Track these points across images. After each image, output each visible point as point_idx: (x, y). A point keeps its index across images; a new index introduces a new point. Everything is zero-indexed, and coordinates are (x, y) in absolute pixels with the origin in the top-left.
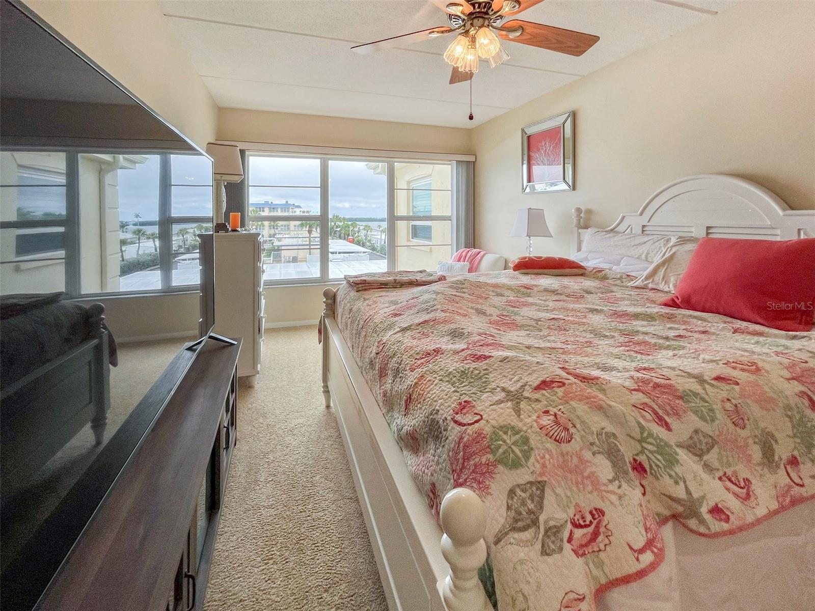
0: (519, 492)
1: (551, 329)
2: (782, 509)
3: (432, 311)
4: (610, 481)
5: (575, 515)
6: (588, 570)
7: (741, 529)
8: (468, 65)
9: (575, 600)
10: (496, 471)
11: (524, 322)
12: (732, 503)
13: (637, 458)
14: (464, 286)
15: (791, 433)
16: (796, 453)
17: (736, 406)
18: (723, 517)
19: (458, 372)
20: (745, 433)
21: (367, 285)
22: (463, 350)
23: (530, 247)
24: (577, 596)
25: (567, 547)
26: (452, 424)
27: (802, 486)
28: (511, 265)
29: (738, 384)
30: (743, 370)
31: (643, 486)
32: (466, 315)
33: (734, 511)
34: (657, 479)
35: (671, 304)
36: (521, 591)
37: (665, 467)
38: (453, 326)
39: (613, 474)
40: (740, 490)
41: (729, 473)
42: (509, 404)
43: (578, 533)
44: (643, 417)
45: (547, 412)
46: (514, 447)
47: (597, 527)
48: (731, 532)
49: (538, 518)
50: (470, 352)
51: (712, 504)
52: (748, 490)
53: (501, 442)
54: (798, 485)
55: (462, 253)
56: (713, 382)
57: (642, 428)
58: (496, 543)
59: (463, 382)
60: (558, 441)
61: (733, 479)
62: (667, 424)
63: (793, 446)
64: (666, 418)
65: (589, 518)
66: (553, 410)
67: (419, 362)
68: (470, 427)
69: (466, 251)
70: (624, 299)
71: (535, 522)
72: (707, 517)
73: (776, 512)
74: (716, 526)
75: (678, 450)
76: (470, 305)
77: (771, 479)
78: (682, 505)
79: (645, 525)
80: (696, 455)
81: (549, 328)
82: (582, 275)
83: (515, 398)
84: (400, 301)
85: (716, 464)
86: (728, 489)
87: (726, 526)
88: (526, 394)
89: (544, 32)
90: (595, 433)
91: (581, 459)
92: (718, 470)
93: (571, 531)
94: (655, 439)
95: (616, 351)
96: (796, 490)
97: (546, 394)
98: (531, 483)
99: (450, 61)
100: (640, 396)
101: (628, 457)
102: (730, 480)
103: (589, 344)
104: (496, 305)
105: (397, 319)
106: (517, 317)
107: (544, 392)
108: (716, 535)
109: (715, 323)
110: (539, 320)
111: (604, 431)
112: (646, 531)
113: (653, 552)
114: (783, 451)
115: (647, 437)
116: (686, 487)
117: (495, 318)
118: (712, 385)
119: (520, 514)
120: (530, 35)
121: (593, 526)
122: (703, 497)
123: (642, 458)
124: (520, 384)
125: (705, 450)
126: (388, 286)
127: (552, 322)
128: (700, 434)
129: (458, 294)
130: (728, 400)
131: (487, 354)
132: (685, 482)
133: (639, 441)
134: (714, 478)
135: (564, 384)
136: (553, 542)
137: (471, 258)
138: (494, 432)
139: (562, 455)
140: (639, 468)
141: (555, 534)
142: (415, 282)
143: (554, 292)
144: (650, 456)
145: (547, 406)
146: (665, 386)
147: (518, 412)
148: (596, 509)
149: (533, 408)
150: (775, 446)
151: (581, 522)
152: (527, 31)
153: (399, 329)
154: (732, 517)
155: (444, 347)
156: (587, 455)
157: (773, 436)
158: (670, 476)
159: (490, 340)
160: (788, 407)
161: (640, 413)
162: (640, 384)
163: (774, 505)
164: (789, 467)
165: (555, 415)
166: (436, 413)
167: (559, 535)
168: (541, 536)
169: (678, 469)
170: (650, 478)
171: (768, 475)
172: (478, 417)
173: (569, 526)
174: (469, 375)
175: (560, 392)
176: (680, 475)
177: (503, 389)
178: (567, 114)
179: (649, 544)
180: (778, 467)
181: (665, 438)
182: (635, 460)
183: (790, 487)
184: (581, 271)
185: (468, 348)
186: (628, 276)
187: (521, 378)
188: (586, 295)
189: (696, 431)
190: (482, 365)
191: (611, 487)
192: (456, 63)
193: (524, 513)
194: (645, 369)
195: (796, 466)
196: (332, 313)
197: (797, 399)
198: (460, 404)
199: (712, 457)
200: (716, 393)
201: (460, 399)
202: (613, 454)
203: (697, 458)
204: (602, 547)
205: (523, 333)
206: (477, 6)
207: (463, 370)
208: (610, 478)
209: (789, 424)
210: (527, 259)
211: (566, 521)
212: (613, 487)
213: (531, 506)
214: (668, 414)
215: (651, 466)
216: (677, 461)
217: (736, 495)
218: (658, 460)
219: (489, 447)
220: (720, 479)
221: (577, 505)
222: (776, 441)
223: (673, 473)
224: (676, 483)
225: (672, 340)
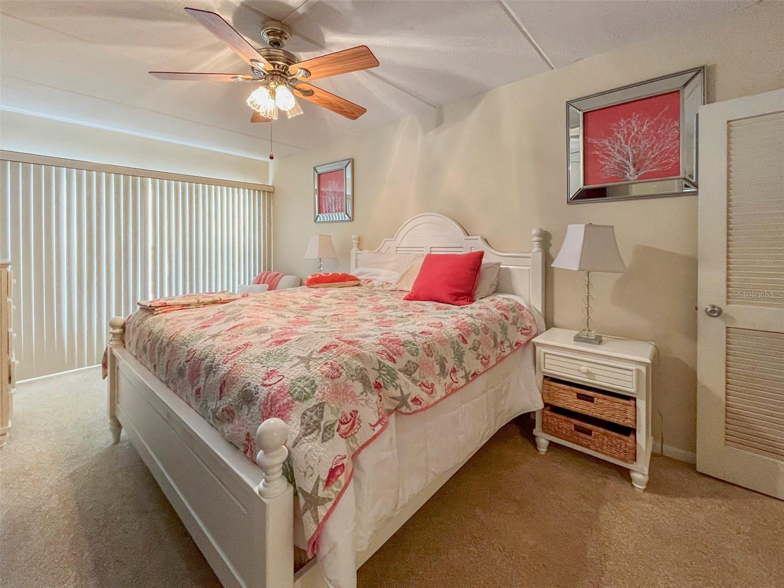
0: (308, 413)
1: (333, 321)
2: (447, 396)
3: (239, 319)
4: (362, 394)
5: (342, 418)
6: (348, 445)
7: (427, 408)
8: (268, 112)
9: (340, 459)
10: (293, 405)
11: (314, 319)
12: (424, 396)
13: (378, 381)
14: (265, 299)
15: (453, 357)
16: (455, 366)
17: (429, 345)
18: (419, 403)
19: (265, 354)
20: (432, 359)
21: (167, 307)
22: (268, 340)
23: (321, 267)
24: (341, 457)
25: (337, 434)
26: (262, 387)
27: (457, 383)
28: (305, 282)
29: (431, 334)
30: (435, 327)
31: (380, 396)
32: (269, 319)
33: (424, 399)
34: (387, 389)
35: (409, 298)
36: (309, 466)
37: (391, 381)
38: (259, 326)
39: (363, 389)
40: (429, 390)
41: (424, 382)
42: (303, 364)
43: (343, 427)
44: (382, 358)
45: (326, 364)
46: (305, 388)
47: (354, 422)
48: (422, 410)
49: (320, 424)
50: (274, 340)
51: (413, 397)
52: (432, 389)
53: (297, 388)
54: (455, 382)
55: (261, 276)
56: (420, 335)
57: (380, 363)
58: (293, 447)
59: (269, 359)
60: (332, 378)
61: (426, 384)
62: (394, 360)
63: (454, 362)
64: (394, 357)
65: (349, 417)
66: (330, 361)
67: (231, 356)
68: (275, 385)
69: (265, 274)
70: (382, 298)
71: (318, 427)
72: (411, 404)
73: (445, 397)
74: (414, 407)
75: (399, 373)
76: (272, 311)
77: (443, 381)
78: (399, 400)
79: (378, 412)
80: (408, 375)
81: (332, 321)
82: (357, 285)
83: (306, 360)
84: (206, 316)
85: (418, 378)
86: (423, 390)
87: (419, 407)
88: (313, 356)
89: (329, 98)
90: (354, 370)
91: (346, 386)
92: (419, 381)
93: (339, 425)
94: (386, 367)
95: (372, 328)
96: (455, 385)
97: (326, 353)
98: (316, 406)
99: (253, 106)
100: (381, 346)
101: (372, 380)
102: (424, 385)
103: (357, 326)
104: (293, 310)
105: (206, 329)
106: (309, 317)
107: (325, 352)
108: (415, 412)
109: (430, 305)
110: (325, 317)
111: (359, 368)
112: (379, 415)
113: (381, 424)
114: (449, 366)
115: (382, 367)
116: (401, 390)
117: (292, 319)
118: (419, 336)
119: (309, 425)
120: (319, 98)
121: (352, 421)
122: (409, 394)
123: (380, 380)
124: (310, 351)
125: (413, 372)
126: (191, 307)
127: (334, 317)
128: (411, 363)
129: (261, 305)
130: (426, 343)
131: (286, 338)
132: (400, 388)
133: (378, 370)
134: (416, 386)
135: (337, 346)
136: (329, 434)
137: (270, 280)
138: (292, 383)
139: (335, 385)
140: (378, 386)
141: (330, 429)
142: (218, 301)
143: (336, 298)
144: (384, 377)
145: (326, 360)
146: (396, 340)
147: (308, 368)
148: (353, 411)
149: (318, 363)
150: (446, 364)
151: (346, 421)
152: (316, 94)
153: (208, 337)
154: (423, 402)
155: (252, 341)
156: (349, 382)
157: (445, 359)
158: (394, 386)
159: (289, 330)
160: (453, 343)
161: (380, 356)
162: (382, 341)
163: (443, 394)
164: (451, 374)
165: (331, 364)
166: (249, 385)
167: (332, 429)
168: (321, 433)
169: (397, 381)
170: (384, 390)
171: (443, 380)
172: (282, 377)
173: (338, 423)
174: (273, 354)
175: (335, 351)
176: (398, 384)
177: (299, 357)
178: (348, 161)
179: (380, 422)
180: (447, 375)
181: (392, 367)
182: (376, 382)
183: (451, 384)
184: (356, 283)
185: (272, 338)
186: (387, 283)
187: (311, 348)
188: (359, 298)
189: (409, 362)
190: (284, 346)
191: (362, 397)
192: (258, 109)
193: (312, 424)
194: (385, 333)
195: (455, 373)
196: (121, 343)
197: (457, 338)
198: (268, 373)
199: (416, 375)
200: (420, 340)
201: (267, 370)
202: (364, 380)
203: (409, 377)
204: (356, 431)
205: (314, 326)
206: (276, 67)
207: (269, 352)
208: (362, 391)
209: (452, 352)
210: (318, 276)
211: (336, 421)
212: (363, 396)
213: (315, 418)
214: (395, 355)
215: (384, 383)
216: (397, 378)
217: (426, 392)
218: (387, 378)
219: (289, 392)
220: (419, 385)
221: (343, 412)
222: (447, 362)
223: (395, 384)
224: (396, 389)
225: (405, 317)
